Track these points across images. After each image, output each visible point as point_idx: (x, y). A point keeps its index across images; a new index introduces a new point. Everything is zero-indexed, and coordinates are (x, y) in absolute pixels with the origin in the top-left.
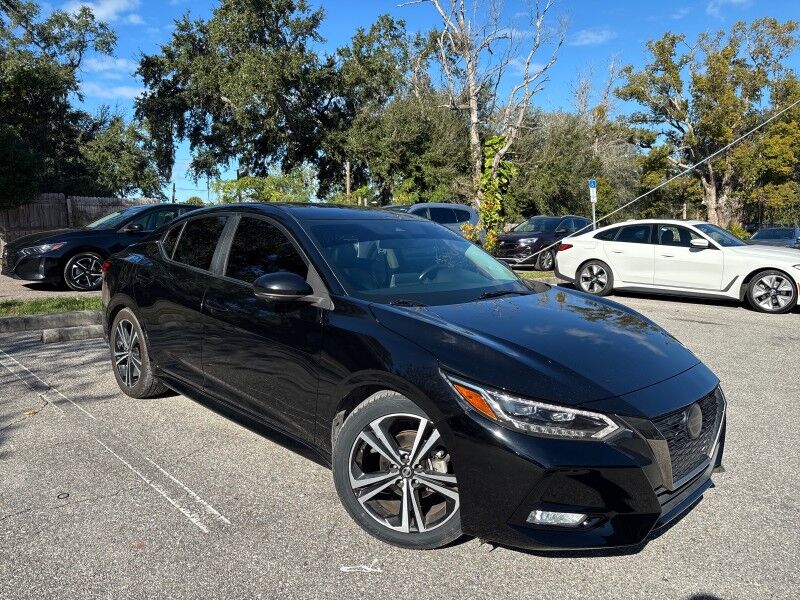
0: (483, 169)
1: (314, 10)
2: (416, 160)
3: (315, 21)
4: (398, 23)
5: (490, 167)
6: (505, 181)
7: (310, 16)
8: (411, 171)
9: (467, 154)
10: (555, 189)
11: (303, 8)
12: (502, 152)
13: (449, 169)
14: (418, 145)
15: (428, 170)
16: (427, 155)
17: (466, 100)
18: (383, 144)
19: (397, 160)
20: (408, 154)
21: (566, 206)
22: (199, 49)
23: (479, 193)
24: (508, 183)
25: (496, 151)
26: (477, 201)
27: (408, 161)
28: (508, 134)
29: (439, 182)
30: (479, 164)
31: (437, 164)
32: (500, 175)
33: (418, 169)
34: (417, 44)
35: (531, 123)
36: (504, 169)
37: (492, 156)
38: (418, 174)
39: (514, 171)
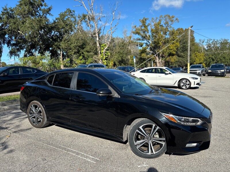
0: (101, 53)
1: (49, 6)
2: (82, 51)
3: (50, 9)
4: (73, 11)
5: (103, 53)
6: (107, 57)
7: (48, 8)
8: (81, 54)
9: (96, 49)
10: (120, 59)
11: (45, 5)
12: (106, 48)
13: (91, 53)
14: (82, 47)
15: (86, 53)
16: (85, 49)
17: (95, 34)
18: (72, 46)
19: (77, 51)
20: (79, 49)
21: (123, 63)
22: (10, 16)
23: (100, 60)
24: (108, 57)
25: (104, 48)
26: (100, 62)
27: (80, 51)
28: (107, 43)
29: (89, 57)
30: (99, 52)
31: (88, 52)
32: (105, 55)
33: (83, 53)
34: (79, 18)
35: (113, 40)
36: (107, 53)
37: (103, 50)
38: (83, 55)
39: (109, 54)
